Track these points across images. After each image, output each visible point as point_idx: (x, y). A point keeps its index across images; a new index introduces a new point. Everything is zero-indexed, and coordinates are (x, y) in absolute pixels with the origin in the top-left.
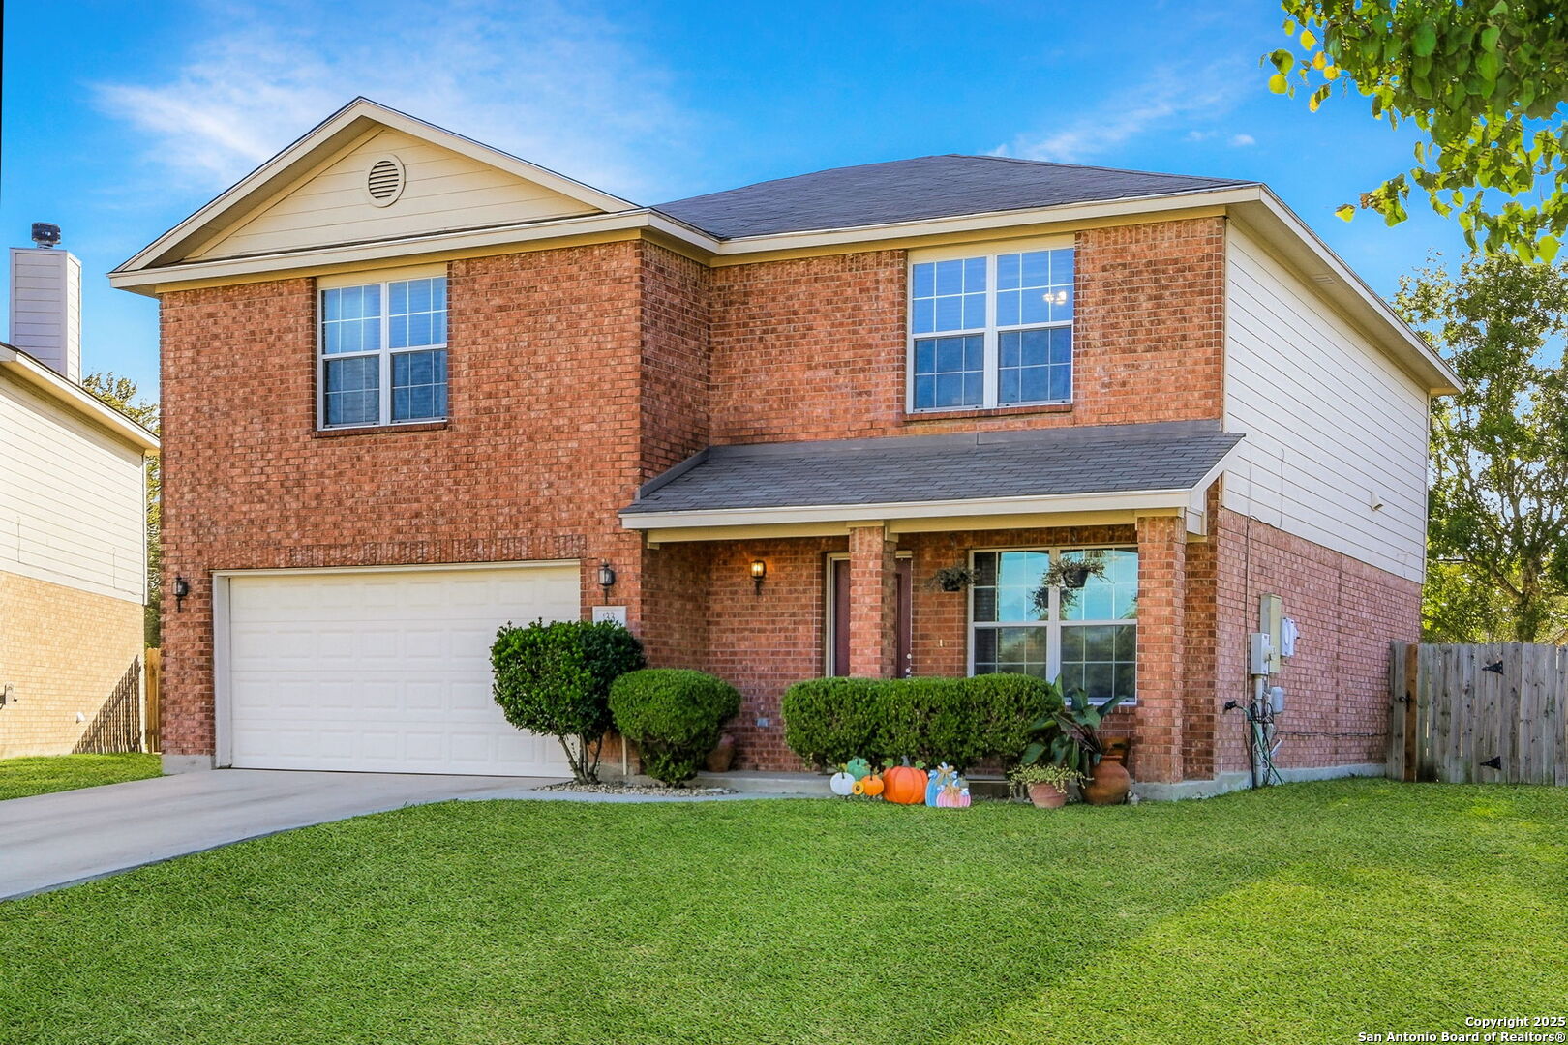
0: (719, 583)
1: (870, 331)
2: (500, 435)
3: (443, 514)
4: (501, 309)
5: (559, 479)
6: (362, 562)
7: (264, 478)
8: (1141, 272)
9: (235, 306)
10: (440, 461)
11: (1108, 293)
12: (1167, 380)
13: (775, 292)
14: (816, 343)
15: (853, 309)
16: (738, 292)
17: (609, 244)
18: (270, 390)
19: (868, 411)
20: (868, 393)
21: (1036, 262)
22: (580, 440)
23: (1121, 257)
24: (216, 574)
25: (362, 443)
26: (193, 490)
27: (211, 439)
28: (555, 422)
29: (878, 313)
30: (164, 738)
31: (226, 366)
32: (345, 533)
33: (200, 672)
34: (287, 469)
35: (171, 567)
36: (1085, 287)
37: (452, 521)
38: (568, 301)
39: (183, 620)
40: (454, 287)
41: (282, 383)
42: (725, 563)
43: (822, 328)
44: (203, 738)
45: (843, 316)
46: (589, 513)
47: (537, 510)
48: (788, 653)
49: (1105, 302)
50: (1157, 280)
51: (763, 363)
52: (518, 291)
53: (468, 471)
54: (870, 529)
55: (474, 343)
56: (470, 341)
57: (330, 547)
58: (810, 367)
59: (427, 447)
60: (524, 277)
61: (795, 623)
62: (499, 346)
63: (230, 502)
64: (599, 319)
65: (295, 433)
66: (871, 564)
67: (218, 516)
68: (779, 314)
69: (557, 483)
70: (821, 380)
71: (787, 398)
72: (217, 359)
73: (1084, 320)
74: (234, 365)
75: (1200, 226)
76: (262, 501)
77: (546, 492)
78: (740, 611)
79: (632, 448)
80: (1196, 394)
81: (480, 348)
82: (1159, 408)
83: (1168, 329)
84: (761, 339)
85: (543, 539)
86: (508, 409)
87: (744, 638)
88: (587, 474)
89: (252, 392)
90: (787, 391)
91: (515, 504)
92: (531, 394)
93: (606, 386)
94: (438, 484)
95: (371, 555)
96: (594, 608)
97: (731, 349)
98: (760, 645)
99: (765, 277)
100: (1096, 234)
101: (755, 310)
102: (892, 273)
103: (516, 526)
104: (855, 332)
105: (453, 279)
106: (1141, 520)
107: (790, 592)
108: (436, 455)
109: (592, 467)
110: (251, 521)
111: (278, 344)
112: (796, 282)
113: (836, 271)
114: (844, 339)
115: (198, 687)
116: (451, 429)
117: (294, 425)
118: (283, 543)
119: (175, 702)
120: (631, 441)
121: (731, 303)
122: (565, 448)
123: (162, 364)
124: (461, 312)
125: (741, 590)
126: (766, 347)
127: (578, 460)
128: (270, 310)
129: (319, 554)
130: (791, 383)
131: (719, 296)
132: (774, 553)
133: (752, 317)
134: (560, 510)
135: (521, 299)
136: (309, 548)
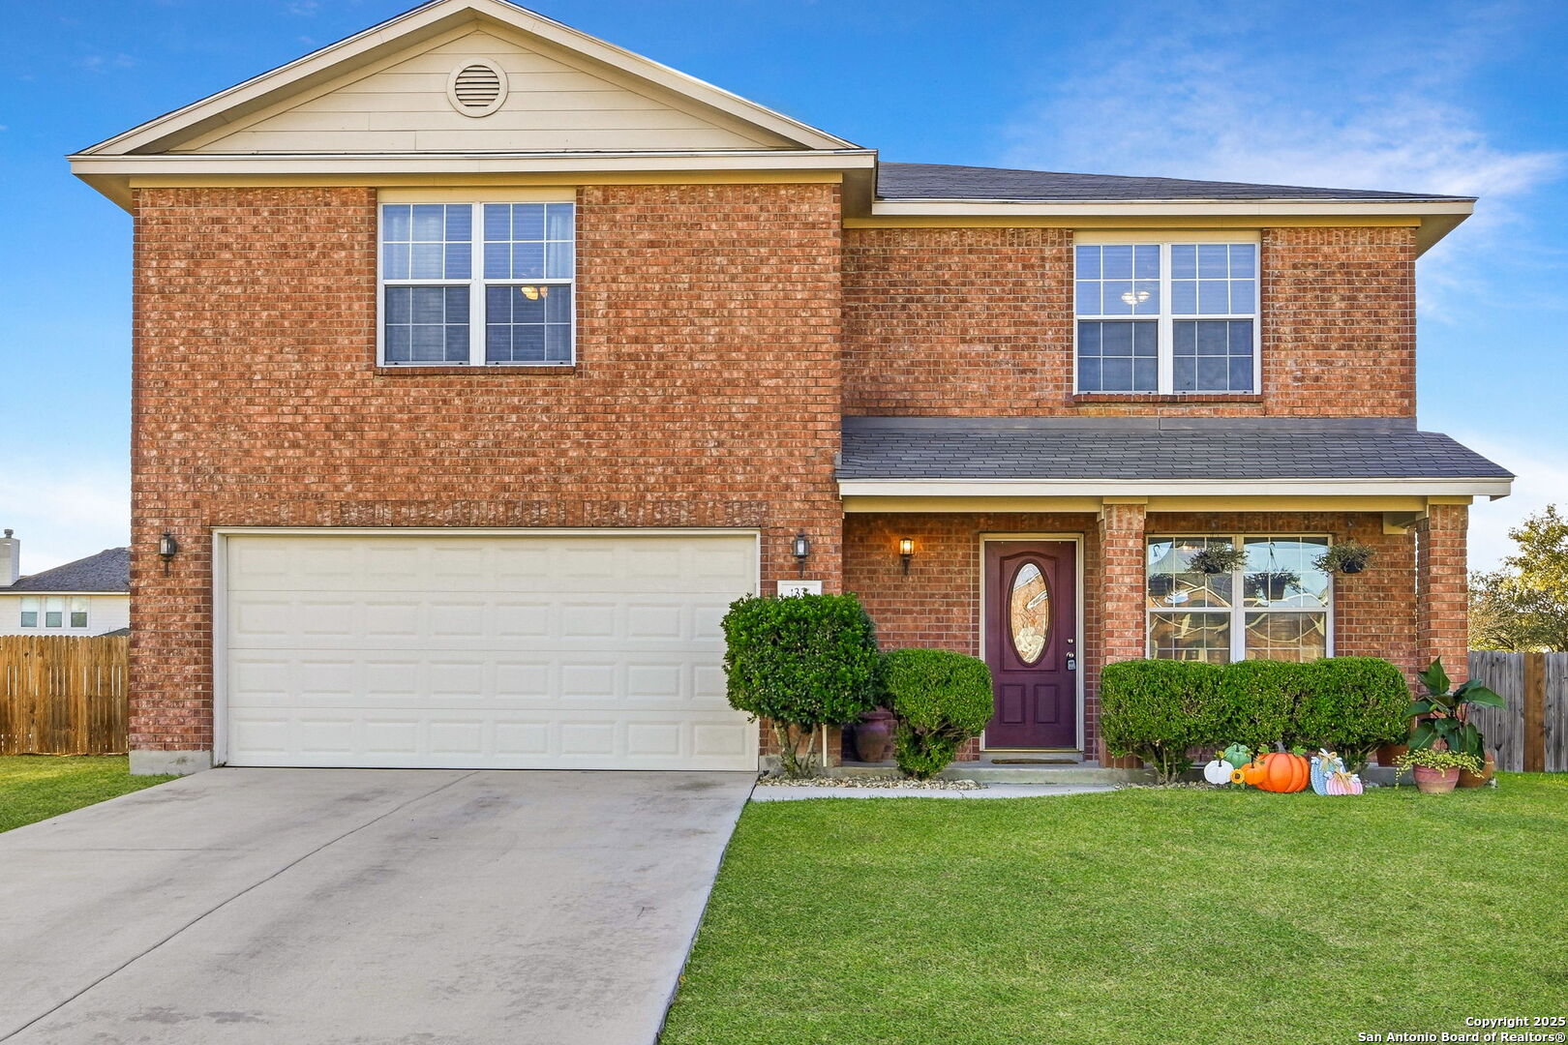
0: (855, 561)
1: (1035, 308)
2: (651, 385)
3: (569, 471)
4: (652, 244)
5: (733, 437)
6: (449, 522)
7: (299, 419)
8: (1334, 273)
9: (256, 213)
10: (565, 410)
11: (1299, 290)
12: (1363, 378)
13: (921, 260)
14: (971, 316)
15: (1015, 284)
16: (875, 257)
17: (799, 185)
18: (311, 316)
19: (1033, 389)
20: (1034, 371)
21: (1214, 254)
22: (761, 397)
23: (1313, 257)
24: (216, 532)
25: (450, 384)
26: (185, 428)
27: (216, 368)
28: (726, 375)
29: (1045, 291)
30: (134, 730)
31: (240, 282)
32: (424, 488)
33: (195, 650)
34: (336, 409)
35: (149, 521)
36: (1274, 283)
37: (583, 480)
38: (744, 243)
39: (168, 586)
40: (586, 215)
41: (329, 308)
42: (861, 539)
43: (978, 302)
44: (197, 730)
45: (1003, 291)
46: (772, 477)
47: (701, 471)
48: (940, 636)
49: (1296, 299)
50: (1350, 282)
51: (906, 332)
52: (678, 227)
53: (606, 423)
54: (1130, 507)
55: (614, 280)
56: (608, 277)
57: (402, 503)
58: (964, 341)
59: (545, 393)
60: (683, 212)
61: (948, 604)
62: (649, 286)
63: (246, 445)
64: (786, 266)
65: (349, 367)
66: (1131, 543)
67: (227, 461)
68: (926, 283)
69: (730, 442)
70: (978, 354)
71: (937, 370)
72: (227, 273)
73: (1274, 314)
74: (255, 281)
75: (1393, 235)
76: (295, 445)
77: (715, 452)
78: (880, 591)
79: (829, 408)
80: (1393, 393)
81: (623, 287)
82: (1355, 404)
83: (1363, 329)
84: (904, 308)
85: (710, 504)
86: (661, 357)
87: (886, 620)
88: (770, 434)
89: (283, 316)
90: (936, 363)
91: (672, 463)
92: (695, 342)
93: (795, 340)
94: (563, 436)
95: (464, 515)
96: (780, 583)
97: (867, 316)
98: (906, 628)
99: (907, 245)
100: (1285, 233)
101: (897, 277)
102: (1060, 251)
103: (673, 488)
104: (1016, 308)
105: (585, 206)
106: (1433, 508)
107: (942, 572)
108: (559, 401)
109: (777, 427)
110: (280, 469)
111: (324, 262)
112: (946, 251)
113: (994, 245)
114: (1003, 315)
115: (190, 669)
116: (580, 375)
117: (348, 359)
118: (328, 496)
119: (152, 687)
120: (828, 400)
121: (867, 268)
122: (739, 406)
123: (137, 273)
124: (595, 244)
125: (881, 570)
126: (910, 316)
127: (758, 419)
128: (312, 221)
129: (388, 513)
130: (941, 355)
131: (853, 259)
132: (922, 531)
133: (893, 284)
134: (733, 472)
135: (681, 235)
136: (368, 504)
